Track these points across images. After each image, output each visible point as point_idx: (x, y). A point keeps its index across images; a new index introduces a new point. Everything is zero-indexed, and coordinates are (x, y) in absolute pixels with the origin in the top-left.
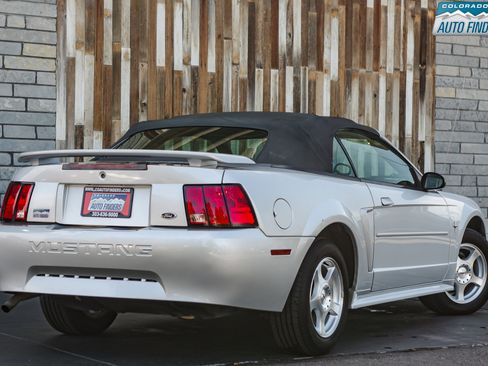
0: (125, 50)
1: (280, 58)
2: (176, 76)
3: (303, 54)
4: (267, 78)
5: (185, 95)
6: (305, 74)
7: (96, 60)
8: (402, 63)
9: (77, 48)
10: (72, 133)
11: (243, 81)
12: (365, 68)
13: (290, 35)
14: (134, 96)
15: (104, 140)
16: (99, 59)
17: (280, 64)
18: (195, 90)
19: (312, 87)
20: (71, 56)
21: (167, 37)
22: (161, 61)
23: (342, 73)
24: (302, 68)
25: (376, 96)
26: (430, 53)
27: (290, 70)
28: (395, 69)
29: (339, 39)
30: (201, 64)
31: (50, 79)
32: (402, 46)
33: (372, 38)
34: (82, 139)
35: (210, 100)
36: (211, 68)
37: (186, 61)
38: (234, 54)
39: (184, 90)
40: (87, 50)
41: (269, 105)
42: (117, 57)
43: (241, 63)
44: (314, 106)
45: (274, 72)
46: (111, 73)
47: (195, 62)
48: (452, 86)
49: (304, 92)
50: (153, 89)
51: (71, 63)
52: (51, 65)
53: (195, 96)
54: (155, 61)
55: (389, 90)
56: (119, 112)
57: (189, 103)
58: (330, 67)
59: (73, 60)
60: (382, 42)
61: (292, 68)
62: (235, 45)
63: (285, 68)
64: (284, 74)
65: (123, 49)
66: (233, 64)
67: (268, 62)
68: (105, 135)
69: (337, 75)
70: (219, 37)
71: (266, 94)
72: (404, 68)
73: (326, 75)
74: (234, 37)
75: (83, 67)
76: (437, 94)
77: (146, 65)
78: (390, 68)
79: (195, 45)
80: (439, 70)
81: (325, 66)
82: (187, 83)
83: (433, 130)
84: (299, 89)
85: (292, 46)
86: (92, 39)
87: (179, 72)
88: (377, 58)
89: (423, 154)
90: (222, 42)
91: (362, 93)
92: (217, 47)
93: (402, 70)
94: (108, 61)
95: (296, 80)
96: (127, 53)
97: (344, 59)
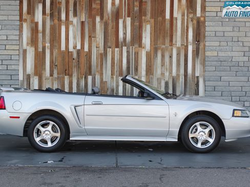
0: (48, 45)
1: (120, 43)
2: (70, 53)
3: (131, 41)
4: (113, 53)
5: (74, 61)
6: (132, 49)
7: (35, 49)
8: (185, 41)
9: (27, 45)
10: (25, 77)
11: (101, 54)
12: (165, 45)
13: (125, 34)
14: (52, 62)
15: (39, 79)
16: (36, 49)
17: (120, 46)
18: (79, 59)
19: (136, 55)
20: (25, 48)
21: (66, 39)
22: (63, 48)
23: (152, 48)
24: (131, 47)
25: (171, 57)
26: (202, 36)
27: (125, 49)
28: (182, 45)
29: (151, 34)
30: (81, 48)
31: (17, 58)
32: (185, 34)
33: (169, 32)
34: (30, 79)
35: (86, 62)
36: (86, 49)
37: (75, 47)
38: (97, 43)
39: (74, 59)
40: (32, 46)
41: (114, 63)
42: (44, 48)
43: (101, 47)
44: (137, 63)
45: (116, 49)
46: (41, 54)
47: (79, 47)
48: (216, 51)
49: (132, 57)
50: (60, 59)
51: (25, 51)
52: (17, 52)
53: (79, 61)
54: (60, 48)
55: (178, 54)
56: (45, 69)
57: (76, 64)
58: (145, 46)
59: (26, 50)
60: (174, 34)
61: (126, 47)
62: (98, 40)
63: (122, 47)
64: (122, 50)
65: (47, 45)
66: (97, 47)
67: (114, 45)
68: (39, 78)
69: (149, 49)
70: (90, 37)
71: (113, 59)
72: (187, 44)
73: (143, 50)
74: (97, 36)
75: (30, 52)
76: (206, 55)
77: (56, 50)
78: (179, 44)
79: (79, 41)
80: (207, 44)
81: (143, 46)
82: (75, 56)
83: (205, 71)
84: (130, 56)
85: (126, 38)
86: (34, 41)
87: (71, 52)
88: (171, 40)
89: (198, 82)
90: (91, 39)
91: (163, 56)
92: (89, 41)
93: (185, 45)
94: (40, 49)
95: (128, 52)
96: (48, 46)
97: (153, 42)
